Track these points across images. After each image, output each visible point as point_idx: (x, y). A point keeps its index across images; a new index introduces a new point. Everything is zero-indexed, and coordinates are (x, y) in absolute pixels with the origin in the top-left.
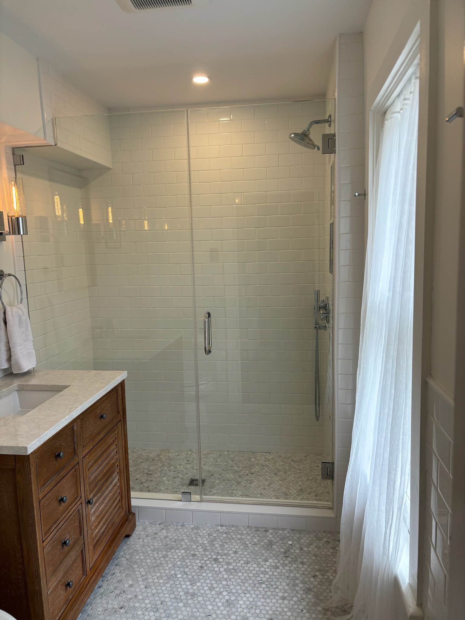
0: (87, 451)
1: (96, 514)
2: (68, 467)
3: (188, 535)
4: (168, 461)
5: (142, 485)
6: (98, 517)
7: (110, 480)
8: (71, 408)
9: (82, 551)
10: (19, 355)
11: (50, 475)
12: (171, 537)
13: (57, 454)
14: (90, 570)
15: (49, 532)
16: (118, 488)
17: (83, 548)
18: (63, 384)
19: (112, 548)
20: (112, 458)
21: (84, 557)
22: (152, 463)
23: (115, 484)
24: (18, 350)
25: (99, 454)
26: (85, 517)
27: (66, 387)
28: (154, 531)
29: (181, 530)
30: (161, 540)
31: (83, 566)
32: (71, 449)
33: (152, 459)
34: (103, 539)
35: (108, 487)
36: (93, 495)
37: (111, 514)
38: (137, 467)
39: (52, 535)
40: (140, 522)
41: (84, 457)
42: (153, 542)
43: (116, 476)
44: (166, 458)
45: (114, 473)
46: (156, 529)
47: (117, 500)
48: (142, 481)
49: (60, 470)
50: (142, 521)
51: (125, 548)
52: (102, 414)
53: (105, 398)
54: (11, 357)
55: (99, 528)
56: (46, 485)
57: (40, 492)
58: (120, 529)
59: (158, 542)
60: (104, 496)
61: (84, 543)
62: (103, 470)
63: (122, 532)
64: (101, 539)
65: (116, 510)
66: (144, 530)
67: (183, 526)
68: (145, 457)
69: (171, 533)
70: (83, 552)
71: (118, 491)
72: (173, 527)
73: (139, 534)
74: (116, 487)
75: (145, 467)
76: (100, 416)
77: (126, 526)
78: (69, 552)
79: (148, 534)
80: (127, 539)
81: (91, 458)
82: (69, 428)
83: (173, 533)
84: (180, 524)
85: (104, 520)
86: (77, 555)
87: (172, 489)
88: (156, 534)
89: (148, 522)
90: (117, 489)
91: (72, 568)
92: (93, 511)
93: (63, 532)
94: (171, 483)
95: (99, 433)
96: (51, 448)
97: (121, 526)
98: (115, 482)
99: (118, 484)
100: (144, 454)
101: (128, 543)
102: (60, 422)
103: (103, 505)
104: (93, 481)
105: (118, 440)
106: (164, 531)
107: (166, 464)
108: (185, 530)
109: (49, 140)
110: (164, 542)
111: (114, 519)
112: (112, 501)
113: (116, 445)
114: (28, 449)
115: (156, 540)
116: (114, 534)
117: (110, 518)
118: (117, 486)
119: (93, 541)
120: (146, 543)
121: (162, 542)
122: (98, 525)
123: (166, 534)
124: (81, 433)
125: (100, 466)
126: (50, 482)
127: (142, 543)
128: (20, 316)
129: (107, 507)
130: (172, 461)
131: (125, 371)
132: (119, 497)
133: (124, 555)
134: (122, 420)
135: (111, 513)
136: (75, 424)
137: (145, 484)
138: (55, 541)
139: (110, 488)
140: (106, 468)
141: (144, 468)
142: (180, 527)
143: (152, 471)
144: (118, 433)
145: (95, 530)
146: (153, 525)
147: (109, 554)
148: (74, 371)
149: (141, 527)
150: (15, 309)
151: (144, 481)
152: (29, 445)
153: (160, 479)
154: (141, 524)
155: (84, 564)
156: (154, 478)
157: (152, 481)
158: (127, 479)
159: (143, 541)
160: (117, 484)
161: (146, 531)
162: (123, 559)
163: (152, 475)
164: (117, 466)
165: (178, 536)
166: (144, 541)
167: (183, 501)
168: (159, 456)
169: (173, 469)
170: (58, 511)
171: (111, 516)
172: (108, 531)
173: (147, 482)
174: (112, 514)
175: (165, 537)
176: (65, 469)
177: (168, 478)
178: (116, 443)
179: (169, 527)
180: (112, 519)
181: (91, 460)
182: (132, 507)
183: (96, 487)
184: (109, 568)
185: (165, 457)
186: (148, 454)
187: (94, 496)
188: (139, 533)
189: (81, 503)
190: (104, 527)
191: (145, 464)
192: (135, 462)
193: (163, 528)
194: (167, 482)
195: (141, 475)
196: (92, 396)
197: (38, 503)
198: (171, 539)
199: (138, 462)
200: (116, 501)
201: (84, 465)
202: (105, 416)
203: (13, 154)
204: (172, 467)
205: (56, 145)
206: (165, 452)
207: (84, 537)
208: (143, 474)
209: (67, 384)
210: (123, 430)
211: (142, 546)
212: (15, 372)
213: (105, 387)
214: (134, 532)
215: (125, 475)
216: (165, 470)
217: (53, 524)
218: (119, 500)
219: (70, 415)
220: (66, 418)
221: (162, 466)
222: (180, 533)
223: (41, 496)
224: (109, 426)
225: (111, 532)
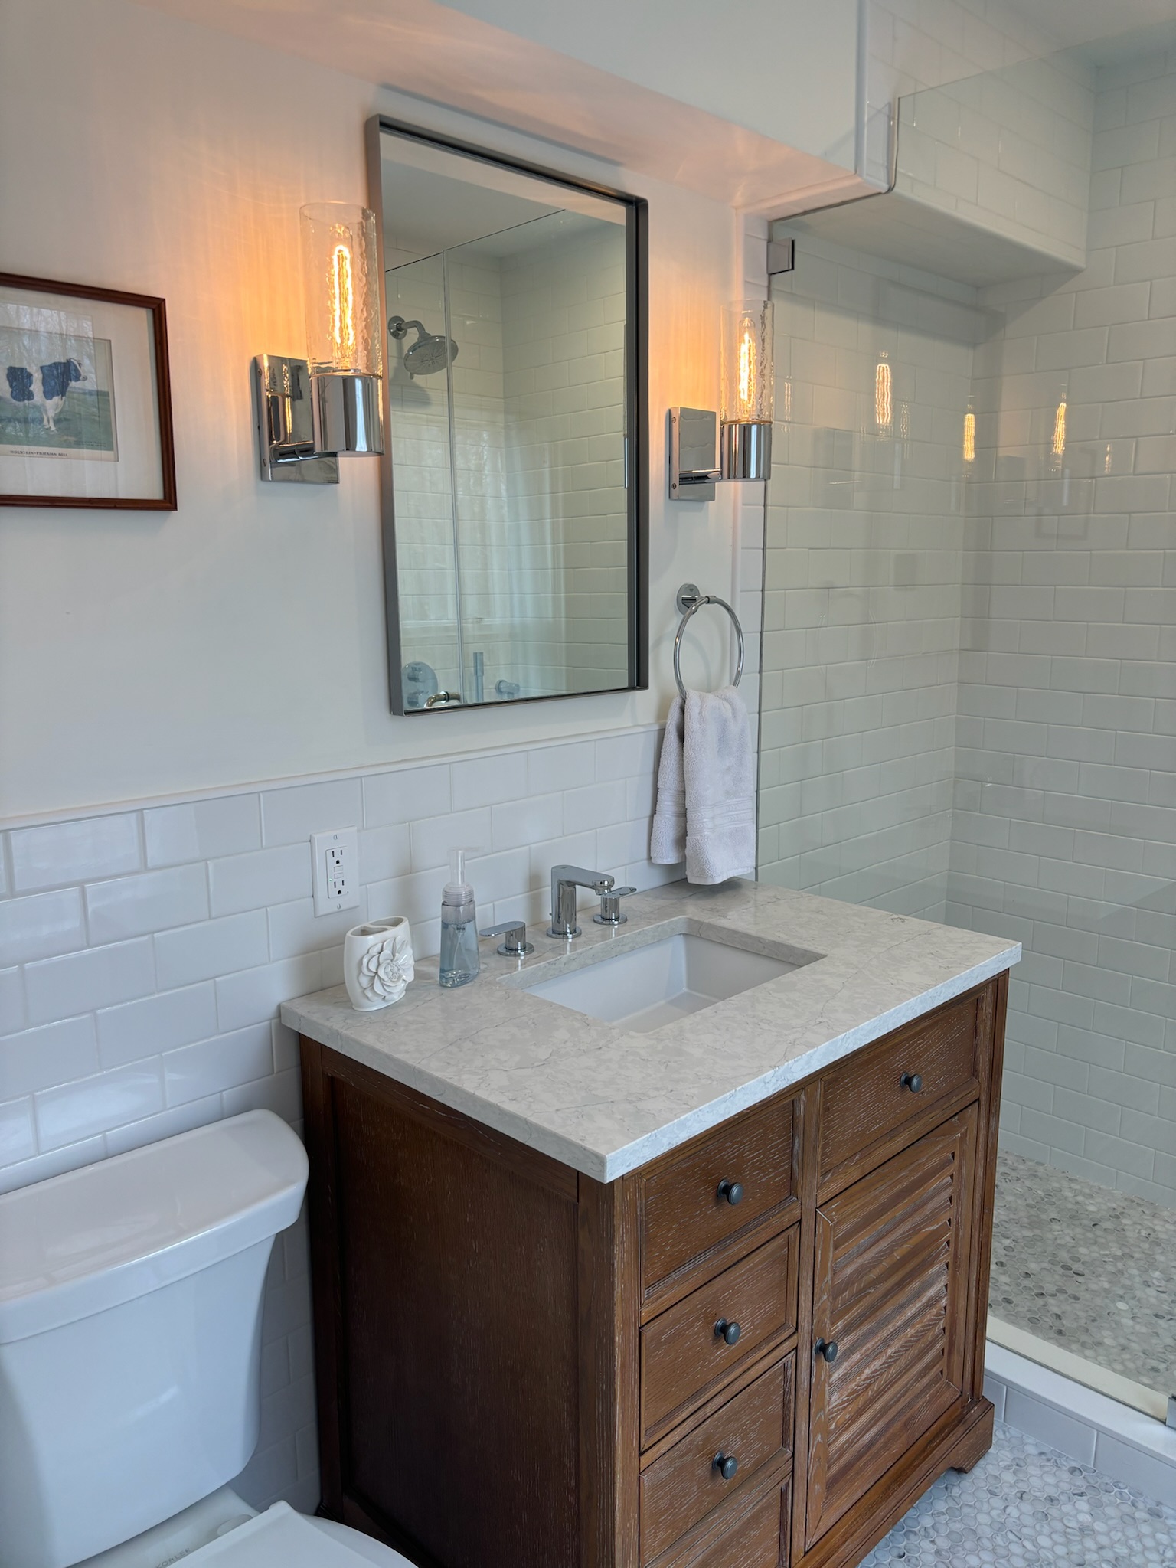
0: (835, 1187)
1: (850, 1387)
2: (758, 1232)
3: (1170, 1560)
4: (1146, 1246)
5: (1040, 1301)
6: (855, 1394)
7: (916, 1285)
8: (793, 1043)
9: (783, 1495)
10: (706, 833)
11: (688, 1249)
12: (1103, 1540)
13: (722, 1184)
14: (806, 1553)
15: (665, 1426)
16: (943, 1312)
17: (787, 1485)
18: (805, 946)
19: (892, 1501)
20: (932, 1217)
21: (787, 1512)
22: (1089, 1235)
23: (931, 1299)
24: (705, 820)
25: (884, 1198)
26: (806, 1393)
27: (814, 957)
28: (1046, 1488)
29: (1145, 1529)
30: (1065, 1534)
31: (782, 1538)
32: (776, 1176)
33: (1091, 1220)
34: (866, 1465)
35: (903, 1307)
36: (845, 1326)
37: (906, 1392)
38: (1037, 1232)
39: (675, 1436)
40: (1007, 1434)
41: (824, 1206)
42: (1038, 1527)
43: (939, 1274)
44: (1139, 1233)
45: (932, 1264)
46: (1057, 1486)
47: (933, 1351)
48: (1042, 1287)
49: (728, 1238)
50: (1014, 1431)
51: (941, 1506)
52: (913, 1072)
53: (927, 1024)
54: (687, 835)
55: (855, 1428)
56: (669, 1280)
57: (647, 1298)
58: (930, 1442)
59: (1054, 1536)
60: (885, 1333)
61: (793, 1470)
62: (891, 1250)
63: (937, 1457)
64: (861, 1463)
65: (925, 1380)
66: (1014, 1467)
67: (1155, 1514)
68: (1070, 1206)
69: (1106, 1523)
70: (787, 1499)
71: (942, 1324)
72: (1119, 1501)
73: (996, 1477)
74: (934, 1311)
75: (1062, 1242)
76: (903, 1078)
77: (952, 1438)
78: (732, 1491)
79: (1027, 1491)
80: (953, 1477)
81: (849, 1209)
82: (782, 1106)
83: (1114, 1529)
84: (1144, 1502)
85: (877, 1406)
86: (761, 1504)
87: (1141, 1354)
88: (1052, 1501)
89: (1036, 1445)
90: (938, 1314)
91: (741, 1540)
92: (836, 1376)
93: (720, 1429)
94: (1144, 1330)
95: (891, 1134)
96: (703, 1165)
97: (937, 1435)
98: (931, 1292)
99: (944, 1302)
100: (1069, 1194)
101: (956, 1492)
102: (738, 1089)
103: (877, 1364)
104: (849, 1282)
105: (960, 1161)
106: (1082, 1505)
107: (1137, 1255)
108: (1159, 1536)
109: (867, 175)
110: (1075, 1548)
111: (915, 1408)
112: (914, 1351)
113: (952, 1176)
114: (608, 1166)
115: (1049, 1525)
116: (907, 1455)
117: (899, 1406)
118: (938, 1306)
119: (829, 1468)
120: (1011, 1520)
121: (1068, 1543)
122: (853, 1420)
123: (1089, 1518)
124: (821, 1126)
125: (881, 1238)
126: (684, 1270)
127: (999, 1516)
128: (725, 721)
129: (893, 1370)
130: (1158, 1250)
131: (1014, 942)
132: (942, 1342)
133: (932, 1532)
134: (983, 1098)
135: (907, 1388)
136: (803, 1097)
137: (1051, 1301)
138: (686, 1453)
139: (910, 1312)
140: (905, 1246)
141: (1059, 1242)
142: (1146, 1516)
143: (1083, 1263)
144: (963, 1139)
145: (840, 1435)
146: (1048, 1464)
147: (879, 1519)
148: (856, 907)
149: (1008, 1454)
150: (711, 700)
151: (1050, 1288)
152: (613, 1153)
153: (1107, 1301)
154: (1009, 1441)
155: (785, 1535)
156: (1087, 1290)
157: (1076, 1298)
158: (978, 1289)
159: (1005, 1509)
160: (937, 1301)
161: (1021, 1476)
162: (926, 1544)
163: (1080, 1279)
164: (948, 1243)
165: (1130, 1548)
166: (1008, 1510)
167: (1169, 1426)
168: (1117, 1217)
169: (1158, 1279)
170: (710, 1363)
171: (903, 1399)
172: (886, 1443)
173: (1061, 1297)
174: (910, 1392)
175: (1081, 1530)
176: (746, 1237)
177: (1135, 1310)
178: (952, 1169)
179: (1105, 1498)
180: (908, 1406)
181: (850, 1214)
182: (985, 1372)
183: (859, 1302)
184: (878, 1555)
185: (1139, 1227)
186: (1080, 1198)
187: (847, 1330)
188: (997, 1474)
189: (796, 1348)
190: (874, 1430)
191: (1066, 1231)
192: (1033, 1212)
193: (1083, 1490)
194: (1130, 1323)
195: (1045, 1265)
196: (876, 1015)
197: (633, 1332)
198: (1102, 1548)
199: (1044, 1217)
200: (928, 1352)
201: (820, 1230)
202: (919, 1083)
203: (769, 241)
204: (1157, 1274)
205: (890, 189)
206: (1140, 1209)
207: (793, 1453)
208: (1051, 1262)
209: (819, 950)
210: (982, 1132)
211: (996, 1526)
212: (691, 880)
213: (929, 986)
214: (982, 1462)
215: (974, 1277)
216: (1131, 1277)
217: (684, 1403)
218: (943, 1350)
219: (782, 1068)
220: (764, 1075)
221: (1121, 1258)
222: (1140, 1537)
223: (646, 1313)
224: (933, 1114)
225: (896, 1448)
